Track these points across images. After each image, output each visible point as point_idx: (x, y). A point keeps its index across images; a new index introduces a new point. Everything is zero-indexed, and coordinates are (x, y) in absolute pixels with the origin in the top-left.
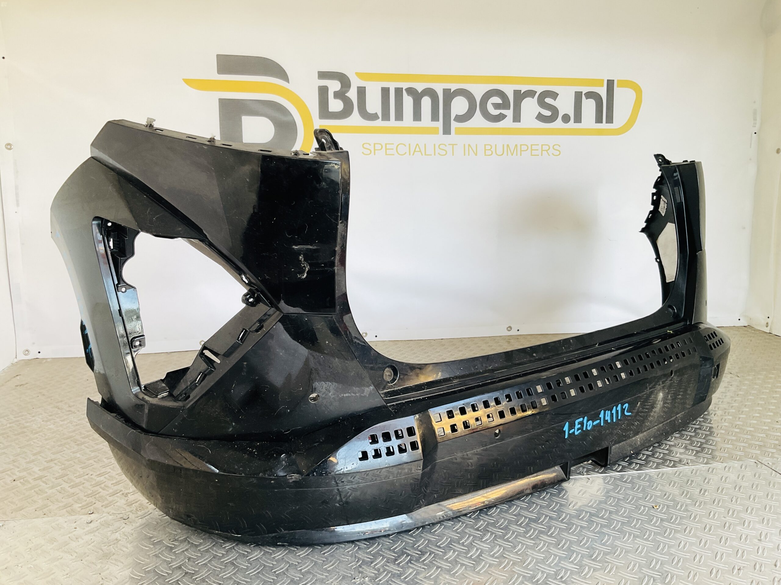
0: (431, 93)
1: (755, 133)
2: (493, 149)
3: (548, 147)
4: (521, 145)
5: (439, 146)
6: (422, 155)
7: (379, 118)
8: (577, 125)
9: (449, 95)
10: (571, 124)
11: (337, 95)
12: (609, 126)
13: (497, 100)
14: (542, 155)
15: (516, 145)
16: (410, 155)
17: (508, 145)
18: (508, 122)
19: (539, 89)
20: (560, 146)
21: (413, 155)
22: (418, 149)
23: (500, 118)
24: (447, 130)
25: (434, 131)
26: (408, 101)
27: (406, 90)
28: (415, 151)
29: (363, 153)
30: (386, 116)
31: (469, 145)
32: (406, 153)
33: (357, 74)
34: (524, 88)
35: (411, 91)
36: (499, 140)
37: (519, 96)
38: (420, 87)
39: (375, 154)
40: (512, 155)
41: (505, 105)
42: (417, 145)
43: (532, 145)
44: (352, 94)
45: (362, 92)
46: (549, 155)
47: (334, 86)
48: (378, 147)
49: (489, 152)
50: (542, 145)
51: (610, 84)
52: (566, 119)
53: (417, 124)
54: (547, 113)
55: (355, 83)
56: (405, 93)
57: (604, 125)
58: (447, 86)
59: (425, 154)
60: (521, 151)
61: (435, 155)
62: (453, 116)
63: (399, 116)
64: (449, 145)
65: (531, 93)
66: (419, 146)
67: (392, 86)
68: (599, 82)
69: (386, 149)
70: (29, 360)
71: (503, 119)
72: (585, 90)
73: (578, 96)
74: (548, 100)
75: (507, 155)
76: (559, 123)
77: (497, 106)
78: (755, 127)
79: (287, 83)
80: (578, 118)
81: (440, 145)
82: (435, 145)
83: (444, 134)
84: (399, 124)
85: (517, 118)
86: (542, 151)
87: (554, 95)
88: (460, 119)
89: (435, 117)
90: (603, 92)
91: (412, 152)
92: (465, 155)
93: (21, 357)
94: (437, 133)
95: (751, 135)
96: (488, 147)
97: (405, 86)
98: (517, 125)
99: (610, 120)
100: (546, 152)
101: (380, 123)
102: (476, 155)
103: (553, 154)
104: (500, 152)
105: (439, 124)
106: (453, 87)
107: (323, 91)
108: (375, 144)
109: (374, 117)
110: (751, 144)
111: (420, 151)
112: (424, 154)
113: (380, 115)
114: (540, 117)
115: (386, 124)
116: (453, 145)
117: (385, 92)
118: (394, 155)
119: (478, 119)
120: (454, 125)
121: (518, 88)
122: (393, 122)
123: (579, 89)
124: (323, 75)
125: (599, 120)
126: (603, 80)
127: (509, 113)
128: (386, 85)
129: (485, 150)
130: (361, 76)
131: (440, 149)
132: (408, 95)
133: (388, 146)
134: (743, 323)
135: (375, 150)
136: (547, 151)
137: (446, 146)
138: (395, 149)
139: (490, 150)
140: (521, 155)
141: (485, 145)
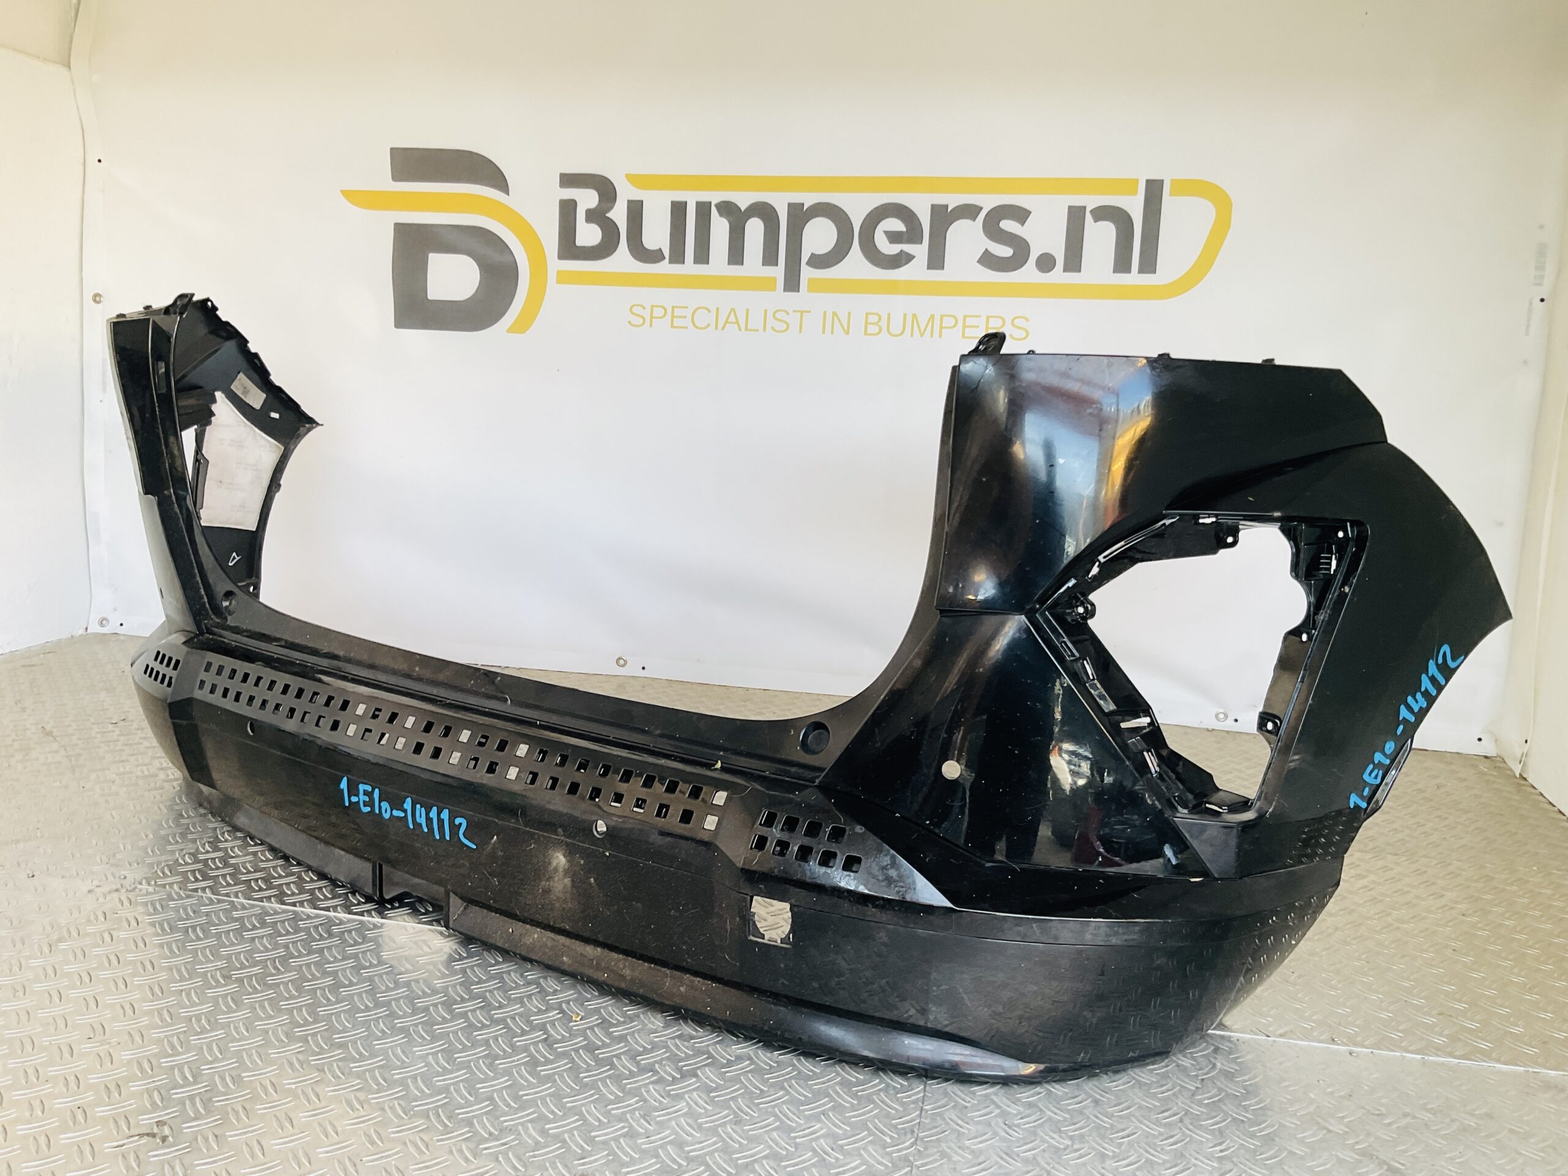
0: (764, 211)
1: (1542, 300)
2: (883, 323)
3: (1000, 321)
5: (774, 314)
6: (740, 330)
7: (664, 258)
8: (1072, 278)
9: (800, 216)
10: (1058, 275)
11: (593, 216)
12: (1147, 279)
13: (896, 225)
15: (932, 316)
16: (716, 328)
17: (914, 316)
18: (917, 269)
19: (988, 202)
20: (1027, 320)
21: (723, 328)
22: (732, 319)
23: (899, 261)
24: (792, 283)
25: (766, 285)
26: (720, 227)
27: (718, 206)
28: (726, 322)
29: (629, 322)
30: (678, 256)
31: (835, 314)
32: (709, 325)
33: (629, 177)
34: (953, 201)
35: (727, 209)
36: (897, 305)
37: (943, 217)
38: (743, 200)
39: (651, 325)
40: (922, 335)
41: (913, 234)
42: (733, 310)
43: (965, 316)
44: (619, 214)
45: (636, 210)
47: (587, 199)
48: (659, 312)
49: (872, 329)
50: (988, 318)
51: (1154, 191)
52: (1046, 263)
53: (736, 270)
54: (1004, 251)
55: (625, 193)
56: (714, 211)
57: (1134, 278)
58: (796, 198)
59: (746, 329)
60: (941, 328)
61: (764, 330)
62: (805, 257)
63: (702, 255)
64: (794, 311)
65: (969, 211)
66: (735, 313)
67: (692, 199)
68: (1126, 186)
69: (673, 317)
70: (104, 635)
71: (907, 263)
72: (1092, 202)
73: (1076, 216)
74: (1008, 225)
75: (912, 336)
76: (1029, 272)
77: (894, 237)
78: (1540, 284)
79: (505, 195)
80: (1073, 262)
81: (777, 311)
82: (766, 311)
83: (785, 290)
84: (701, 269)
85: (936, 260)
87: (1021, 215)
88: (820, 262)
89: (770, 259)
90: (1135, 207)
91: (721, 324)
92: (824, 332)
93: (95, 628)
94: (773, 288)
95: (1531, 304)
96: (873, 319)
97: (714, 197)
98: (935, 275)
99: (1149, 265)
101: (664, 267)
102: (847, 333)
104: (896, 328)
105: (778, 272)
106: (809, 199)
107: (568, 209)
108: (652, 307)
109: (655, 257)
110: (1528, 326)
111: (737, 322)
112: (743, 328)
113: (666, 253)
114: (988, 260)
115: (676, 269)
116: (802, 312)
117: (678, 210)
118: (686, 328)
119: (855, 262)
120: (807, 273)
121: (940, 199)
122: (689, 267)
123: (1077, 201)
124: (569, 180)
125: (1122, 264)
126: (1137, 180)
127: (920, 251)
128: (679, 196)
129: (867, 323)
130: (635, 180)
131: (776, 319)
132: (721, 215)
133: (677, 312)
134: (1488, 748)
135: (652, 317)
137: (788, 314)
138: (690, 317)
139: (877, 324)
140: (940, 336)
141: (867, 314)
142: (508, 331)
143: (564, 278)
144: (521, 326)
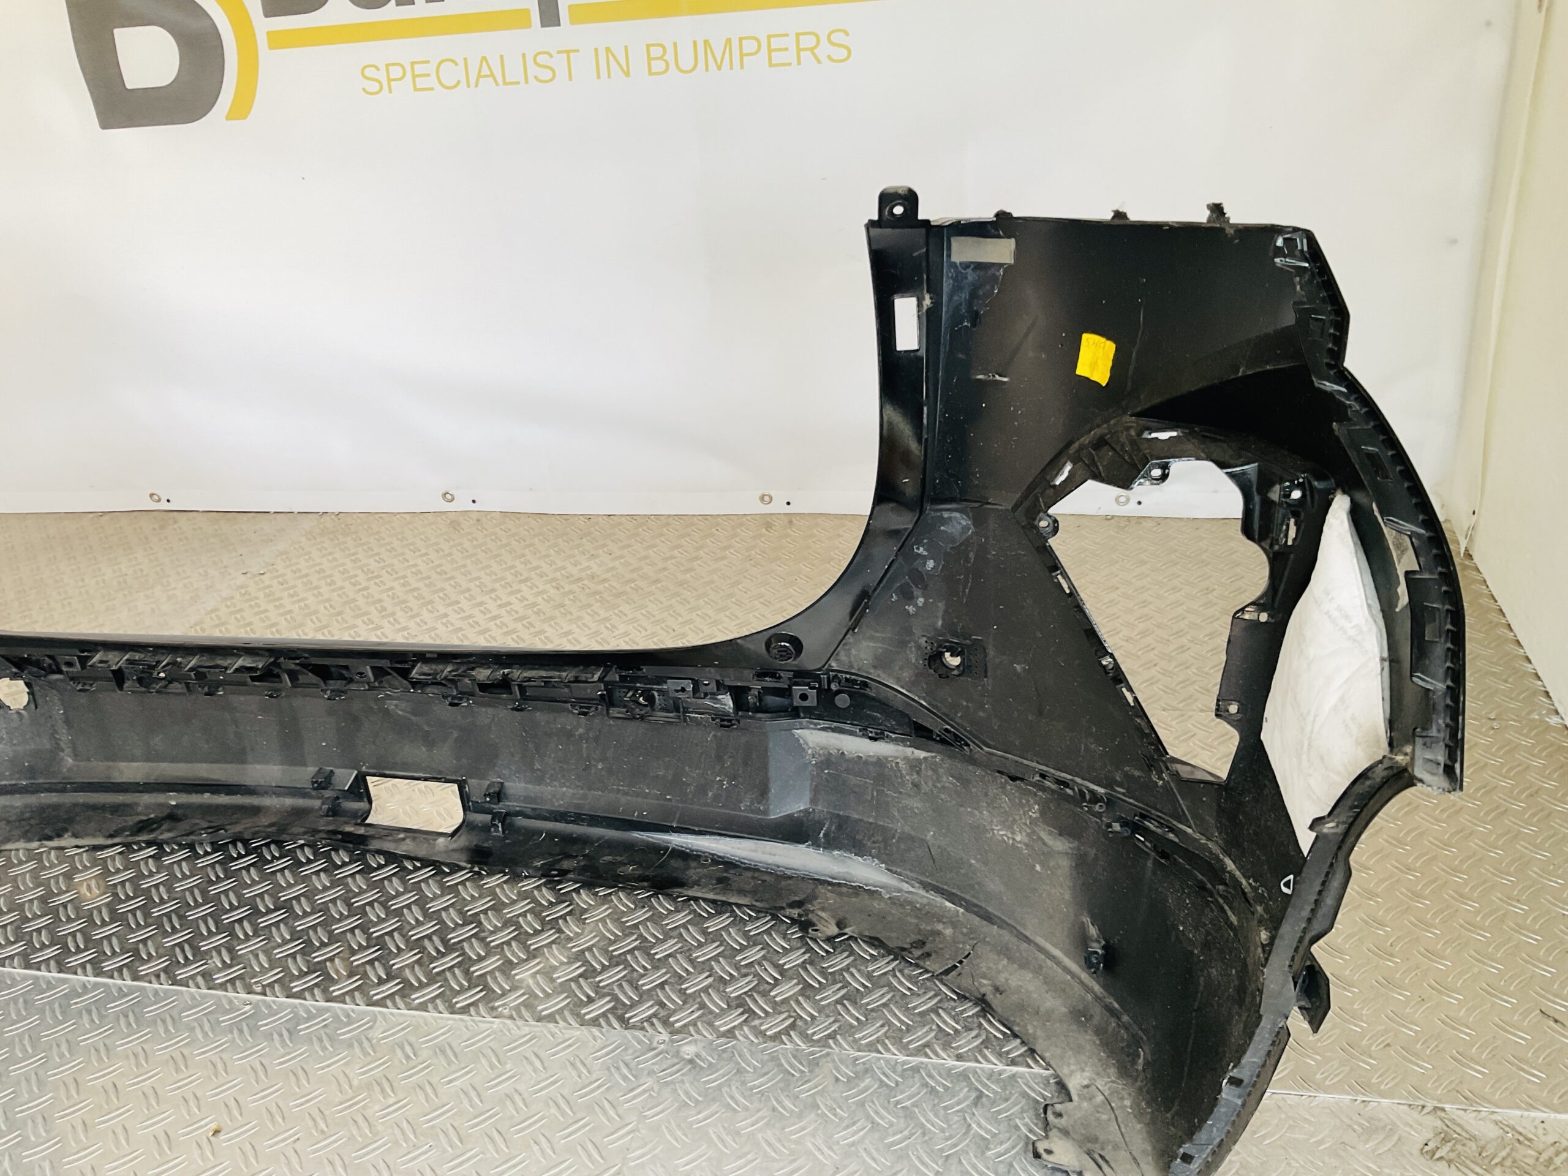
2: (670, 56)
3: (814, 39)
4: (741, 39)
5: (535, 58)
6: (497, 84)
14: (799, 63)
15: (729, 41)
16: (468, 86)
17: (706, 42)
20: (847, 34)
21: (477, 85)
22: (485, 71)
24: (550, 15)
25: (519, 20)
28: (479, 76)
29: (364, 90)
31: (608, 49)
32: (459, 82)
36: (684, 31)
39: (390, 91)
40: (719, 68)
42: (484, 58)
43: (769, 37)
46: (819, 62)
48: (396, 72)
49: (658, 66)
50: (798, 35)
53: (478, 5)
59: (505, 83)
60: (742, 55)
61: (527, 82)
64: (558, 52)
66: (487, 63)
69: (414, 77)
75: (707, 70)
81: (538, 54)
82: (524, 55)
83: (543, 25)
84: (437, 9)
86: (799, 50)
91: (473, 80)
92: (599, 77)
94: (528, 25)
96: (656, 52)
100: (809, 52)
101: (394, 11)
102: (627, 74)
103: (829, 57)
104: (687, 62)
108: (387, 65)
111: (492, 75)
112: (500, 81)
115: (408, 12)
116: (568, 52)
118: (432, 89)
122: (422, 7)
129: (650, 59)
131: (538, 65)
133: (418, 70)
135: (389, 80)
136: (812, 50)
137: (551, 56)
138: (434, 75)
139: (661, 58)
140: (742, 67)
141: (648, 46)
142: (228, 118)
143: (278, 41)
144: (241, 110)
